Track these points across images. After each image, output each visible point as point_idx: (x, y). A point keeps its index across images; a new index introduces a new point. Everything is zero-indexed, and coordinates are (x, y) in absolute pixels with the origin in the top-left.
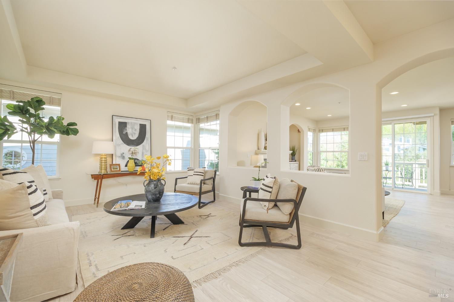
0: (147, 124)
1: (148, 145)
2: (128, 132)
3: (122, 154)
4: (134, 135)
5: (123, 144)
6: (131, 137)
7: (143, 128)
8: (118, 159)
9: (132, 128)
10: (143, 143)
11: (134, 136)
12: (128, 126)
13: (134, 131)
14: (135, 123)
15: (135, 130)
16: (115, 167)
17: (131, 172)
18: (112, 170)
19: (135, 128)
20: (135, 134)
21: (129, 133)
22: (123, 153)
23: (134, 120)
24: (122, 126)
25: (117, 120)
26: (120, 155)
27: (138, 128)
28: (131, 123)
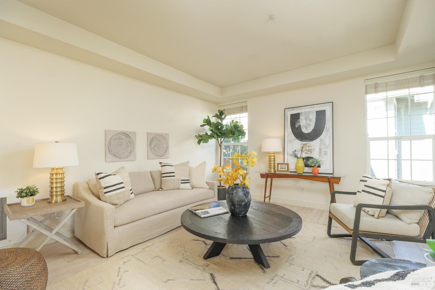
0: (328, 109)
1: (328, 138)
2: (301, 124)
3: (294, 152)
4: (308, 127)
5: (295, 139)
6: (304, 131)
7: (321, 115)
8: (289, 157)
9: (306, 119)
10: (322, 136)
11: (308, 129)
12: (302, 117)
13: (309, 122)
14: (310, 112)
15: (311, 120)
16: (284, 166)
17: (300, 174)
18: (279, 169)
19: (310, 118)
20: (309, 125)
21: (302, 126)
22: (296, 151)
23: (308, 108)
24: (295, 118)
25: (289, 113)
26: (292, 153)
27: (313, 117)
28: (305, 112)
